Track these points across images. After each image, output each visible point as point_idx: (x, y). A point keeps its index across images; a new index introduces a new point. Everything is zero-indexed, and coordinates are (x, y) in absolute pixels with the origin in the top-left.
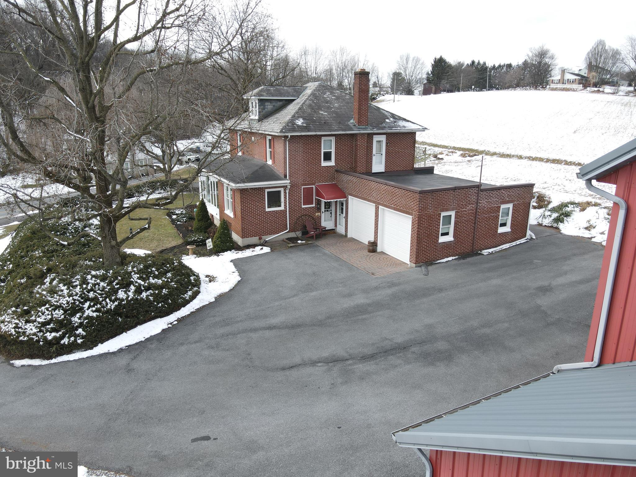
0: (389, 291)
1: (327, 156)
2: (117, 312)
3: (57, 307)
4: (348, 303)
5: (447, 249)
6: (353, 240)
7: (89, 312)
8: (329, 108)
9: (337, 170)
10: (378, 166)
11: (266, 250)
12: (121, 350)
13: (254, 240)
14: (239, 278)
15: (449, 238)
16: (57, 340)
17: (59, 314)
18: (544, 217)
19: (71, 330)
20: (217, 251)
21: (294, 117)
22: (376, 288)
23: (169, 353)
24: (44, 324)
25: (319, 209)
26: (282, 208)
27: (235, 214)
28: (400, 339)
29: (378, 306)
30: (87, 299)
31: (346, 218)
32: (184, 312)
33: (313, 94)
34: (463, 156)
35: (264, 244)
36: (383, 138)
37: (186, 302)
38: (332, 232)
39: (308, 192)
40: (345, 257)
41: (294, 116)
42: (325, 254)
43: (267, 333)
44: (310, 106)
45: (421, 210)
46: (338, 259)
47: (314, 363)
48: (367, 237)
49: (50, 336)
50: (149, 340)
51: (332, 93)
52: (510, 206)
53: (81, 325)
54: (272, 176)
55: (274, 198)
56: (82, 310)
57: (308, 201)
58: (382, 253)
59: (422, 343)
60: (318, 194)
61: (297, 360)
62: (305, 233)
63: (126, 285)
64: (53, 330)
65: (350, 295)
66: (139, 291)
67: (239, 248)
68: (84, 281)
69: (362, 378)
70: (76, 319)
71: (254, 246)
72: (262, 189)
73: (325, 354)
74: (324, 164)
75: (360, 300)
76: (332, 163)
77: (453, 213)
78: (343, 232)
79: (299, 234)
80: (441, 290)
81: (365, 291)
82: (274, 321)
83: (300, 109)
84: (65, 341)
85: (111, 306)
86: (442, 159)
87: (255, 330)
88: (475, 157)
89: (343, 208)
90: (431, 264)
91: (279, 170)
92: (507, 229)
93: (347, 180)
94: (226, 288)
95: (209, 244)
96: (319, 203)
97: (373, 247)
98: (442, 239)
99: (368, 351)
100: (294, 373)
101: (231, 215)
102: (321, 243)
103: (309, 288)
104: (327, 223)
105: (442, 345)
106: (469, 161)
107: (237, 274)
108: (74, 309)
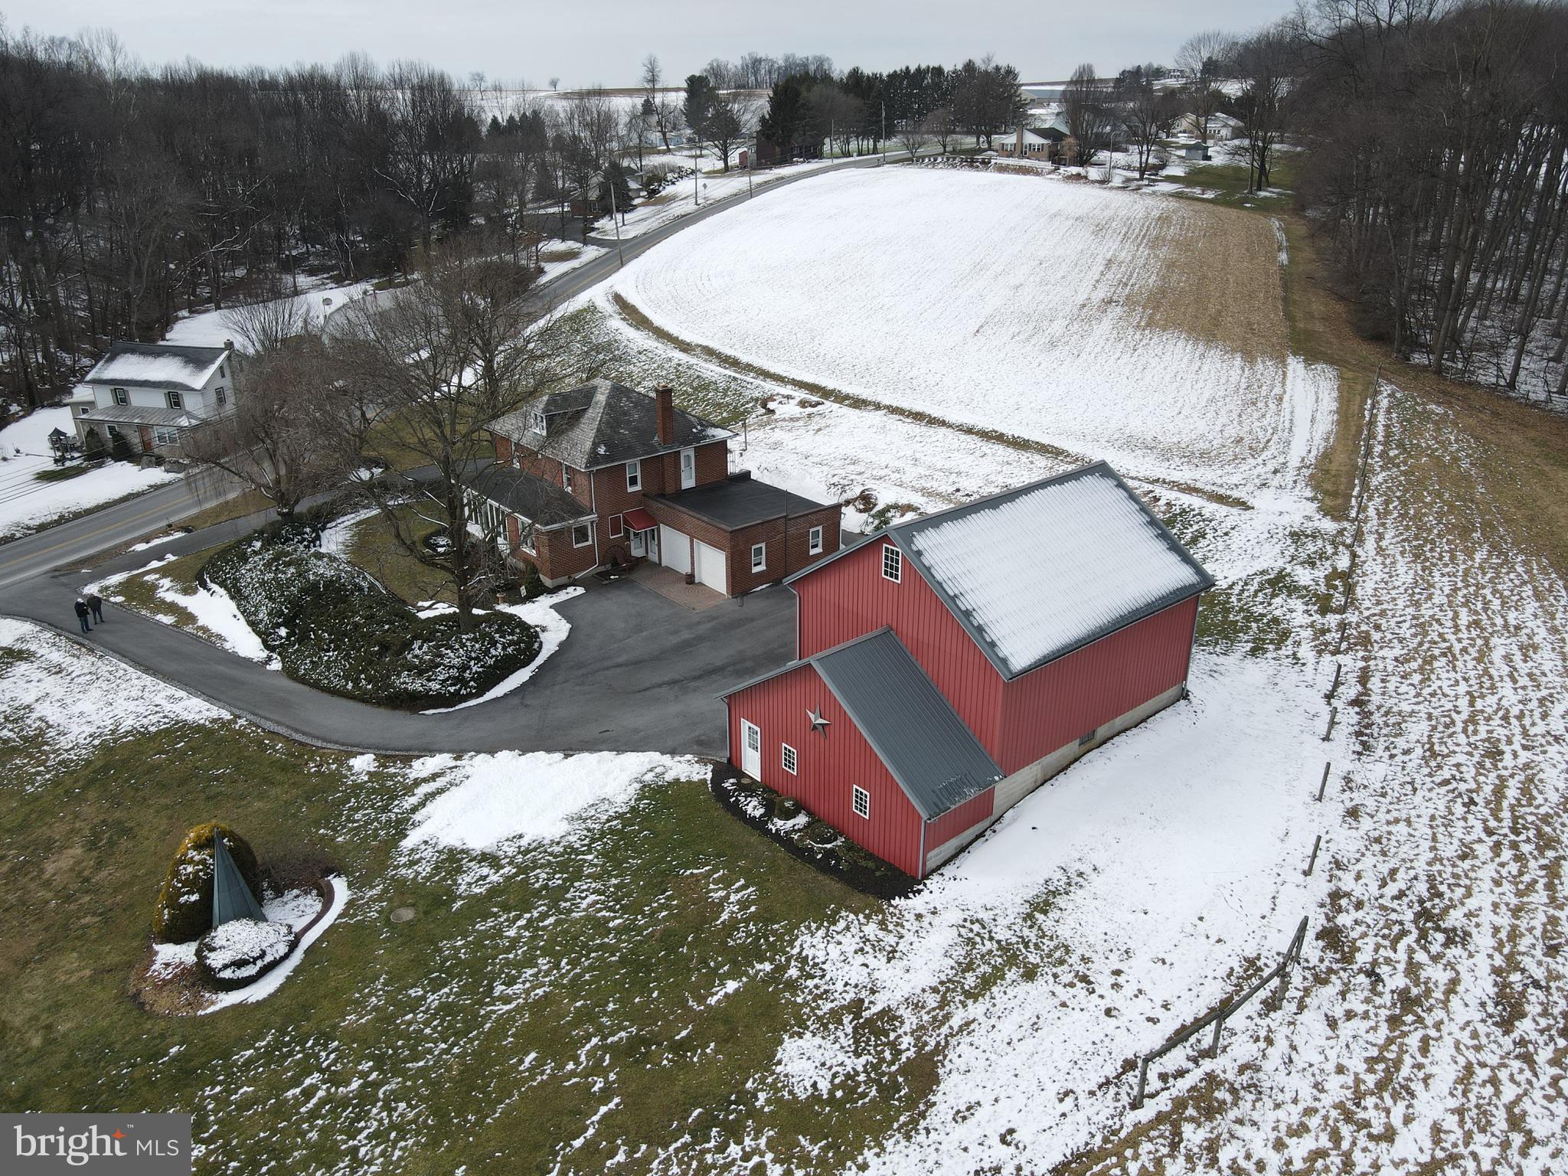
0: (709, 625)
1: (633, 481)
2: (495, 666)
3: (451, 667)
4: (674, 640)
5: (761, 578)
6: (668, 569)
7: (474, 669)
8: (629, 422)
9: (644, 494)
10: (688, 481)
11: (580, 591)
12: (506, 695)
13: (563, 580)
14: (569, 626)
15: (762, 568)
16: (458, 692)
17: (454, 672)
18: (867, 524)
19: (464, 683)
20: (530, 597)
21: (595, 445)
22: (698, 623)
23: (548, 692)
24: (444, 681)
25: (628, 538)
26: (590, 542)
27: (539, 552)
28: (719, 663)
29: (700, 639)
30: (471, 659)
31: (659, 545)
32: (539, 660)
33: (608, 404)
34: (803, 404)
35: (575, 583)
36: (692, 453)
37: (538, 652)
38: (643, 561)
39: (616, 522)
40: (663, 592)
41: (594, 443)
42: (643, 591)
43: (618, 670)
44: (608, 423)
45: (732, 547)
46: (658, 596)
47: (660, 686)
48: (685, 568)
49: (452, 689)
50: (523, 684)
51: (628, 398)
52: (820, 528)
53: (472, 679)
54: (579, 512)
55: (582, 534)
56: (469, 668)
57: (615, 531)
58: (700, 584)
59: (734, 664)
60: (626, 522)
61: (648, 684)
62: (615, 564)
63: (494, 644)
64: (452, 685)
65: (676, 632)
66: (504, 648)
67: (552, 591)
68: (463, 645)
69: (694, 690)
70: (467, 675)
71: (564, 587)
72: (570, 528)
73: (666, 679)
74: (630, 490)
75: (686, 635)
76: (638, 488)
77: (763, 545)
78: (656, 560)
79: (609, 567)
80: (752, 620)
81: (690, 627)
82: (620, 660)
83: (598, 430)
84: (463, 692)
85: (491, 662)
86: (773, 412)
87: (608, 669)
88: (820, 407)
89: (654, 535)
90: (747, 594)
91: (584, 500)
92: (819, 550)
93: (657, 506)
94: (563, 636)
95: (523, 591)
96: (627, 532)
97: (690, 579)
98: (755, 570)
99: (697, 674)
100: (648, 693)
101: (534, 553)
102: (634, 576)
103: (639, 629)
104: (637, 552)
105: (749, 664)
106: (809, 416)
107: (564, 621)
108: (464, 668)
